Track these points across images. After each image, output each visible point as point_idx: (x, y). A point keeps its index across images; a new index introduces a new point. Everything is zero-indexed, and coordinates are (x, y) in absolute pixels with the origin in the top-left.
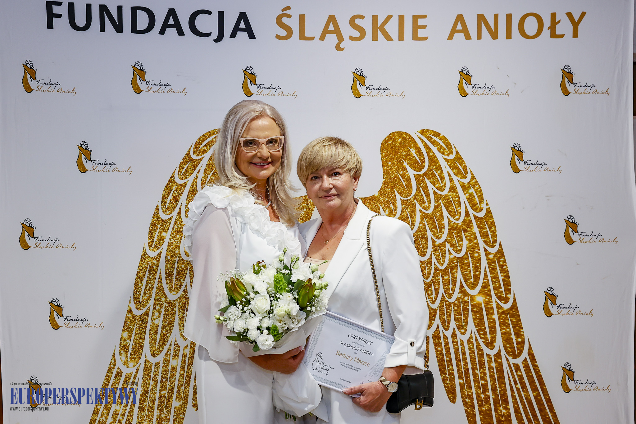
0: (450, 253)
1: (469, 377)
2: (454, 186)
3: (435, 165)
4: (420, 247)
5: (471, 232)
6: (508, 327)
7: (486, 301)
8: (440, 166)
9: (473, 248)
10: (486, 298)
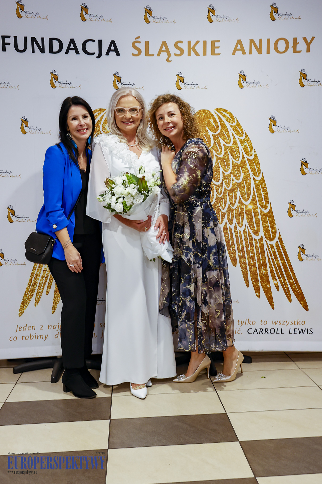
0: (233, 180)
1: (244, 252)
2: (236, 141)
3: (224, 129)
4: (216, 177)
5: (245, 168)
6: (267, 223)
7: (254, 208)
8: (227, 129)
9: (247, 177)
10: (254, 206)
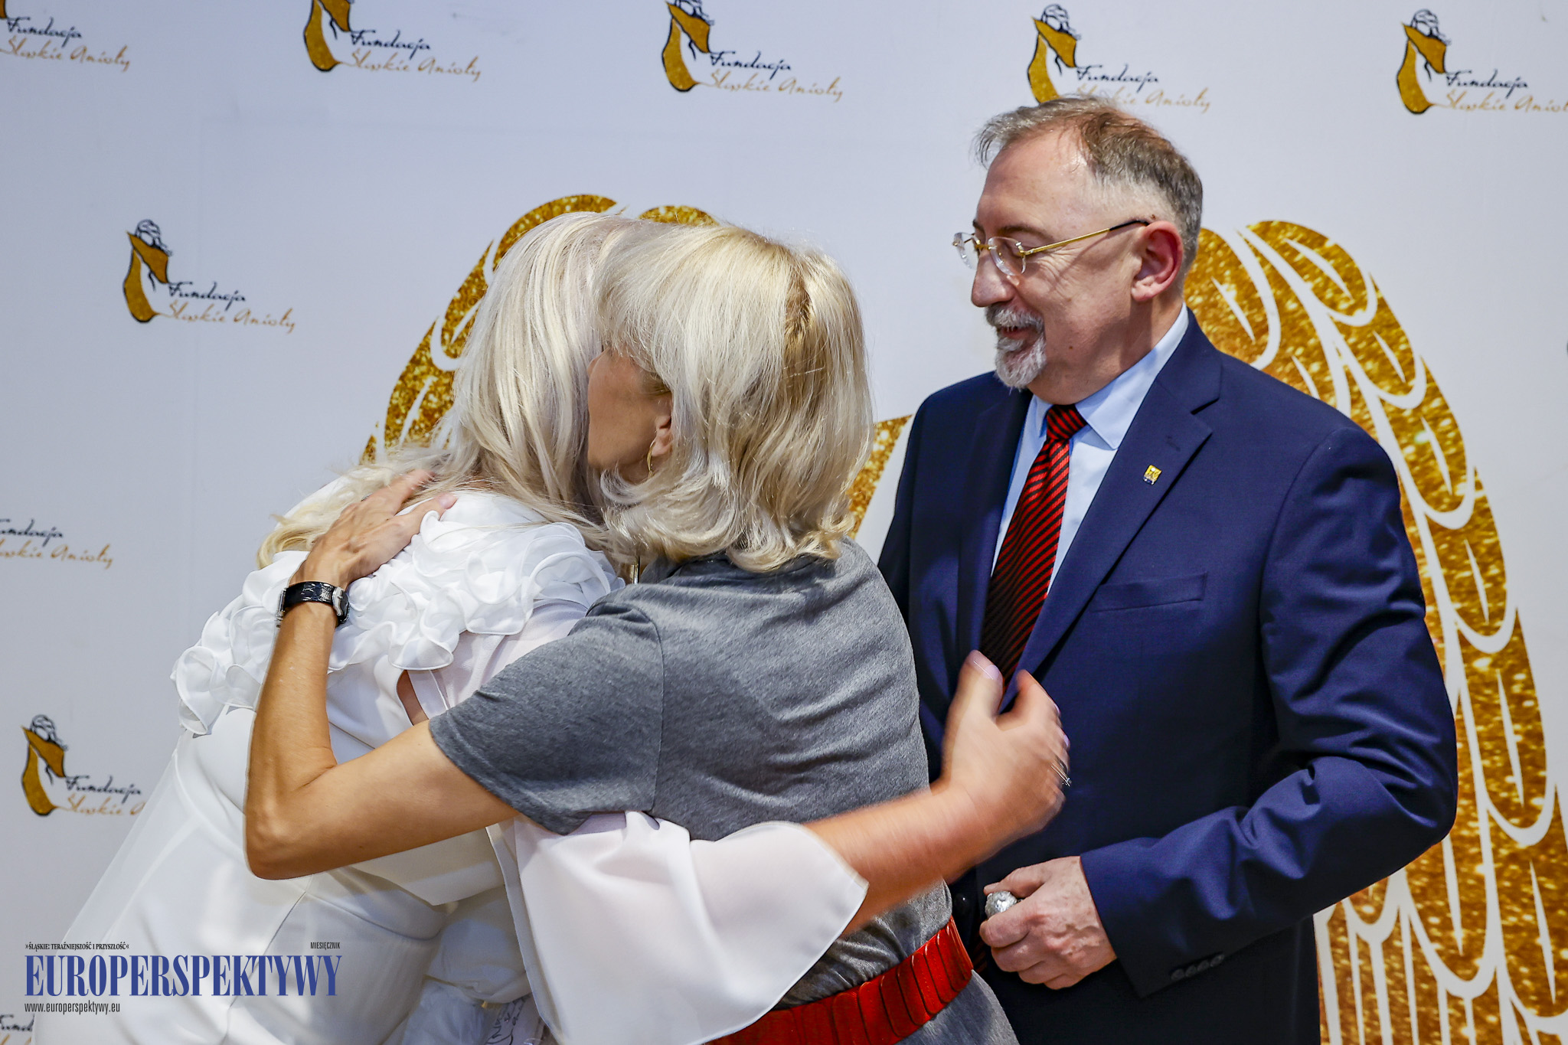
3: (1303, 345)
6: (1529, 907)
